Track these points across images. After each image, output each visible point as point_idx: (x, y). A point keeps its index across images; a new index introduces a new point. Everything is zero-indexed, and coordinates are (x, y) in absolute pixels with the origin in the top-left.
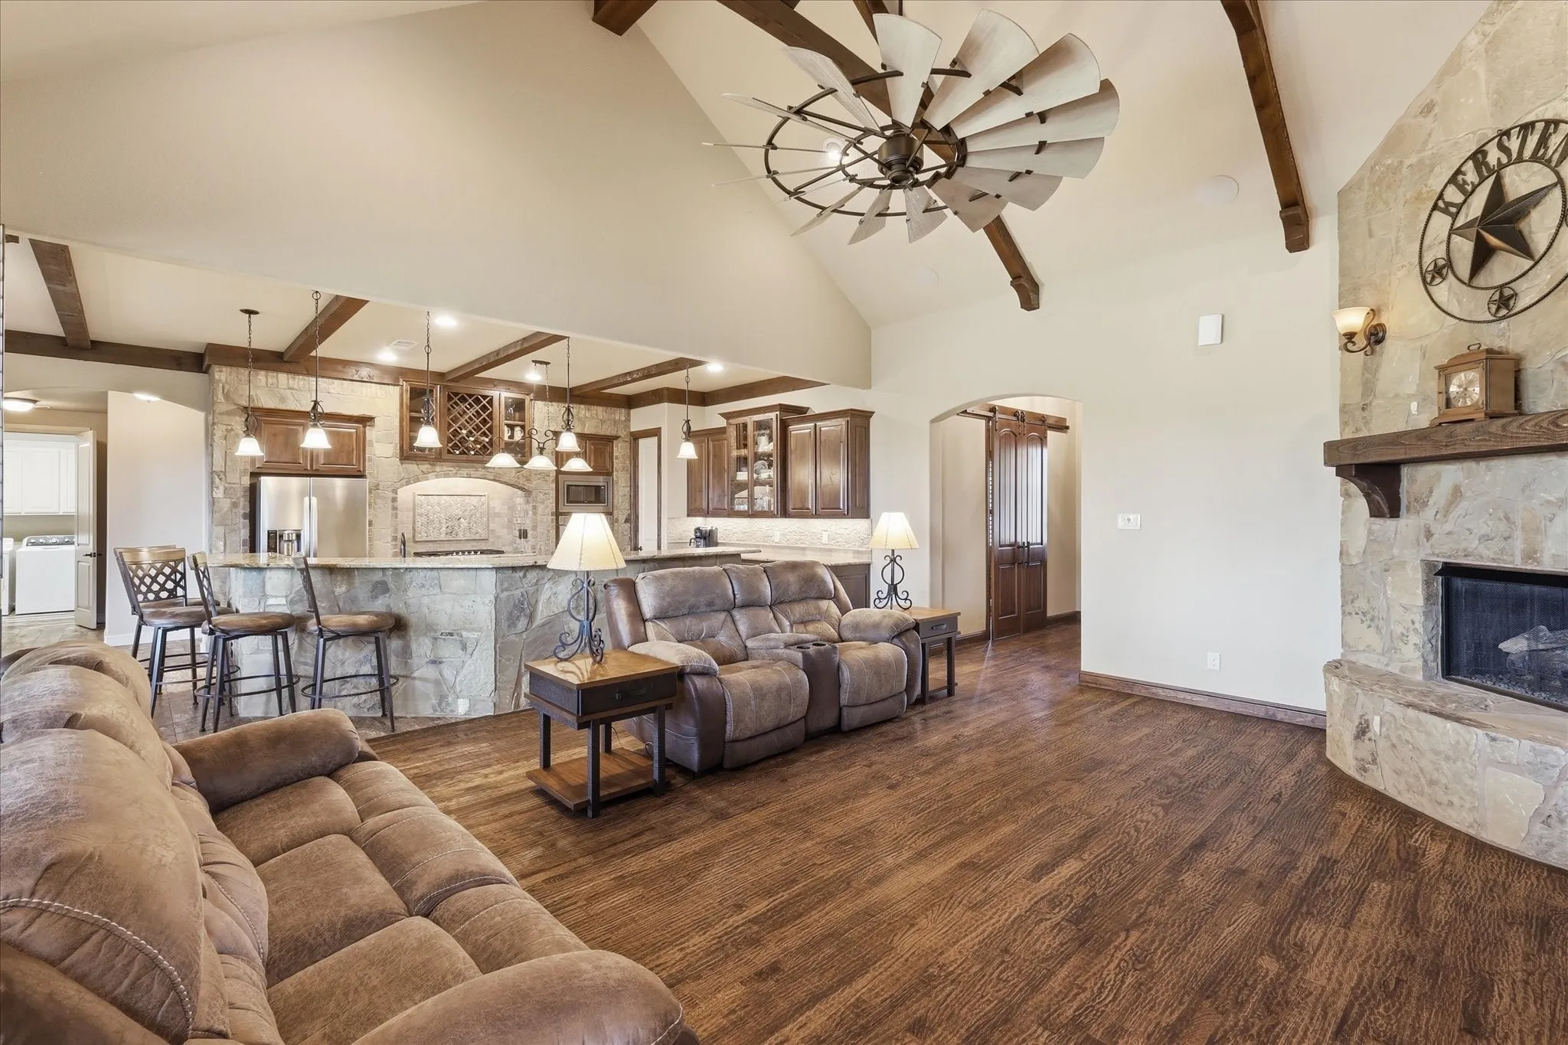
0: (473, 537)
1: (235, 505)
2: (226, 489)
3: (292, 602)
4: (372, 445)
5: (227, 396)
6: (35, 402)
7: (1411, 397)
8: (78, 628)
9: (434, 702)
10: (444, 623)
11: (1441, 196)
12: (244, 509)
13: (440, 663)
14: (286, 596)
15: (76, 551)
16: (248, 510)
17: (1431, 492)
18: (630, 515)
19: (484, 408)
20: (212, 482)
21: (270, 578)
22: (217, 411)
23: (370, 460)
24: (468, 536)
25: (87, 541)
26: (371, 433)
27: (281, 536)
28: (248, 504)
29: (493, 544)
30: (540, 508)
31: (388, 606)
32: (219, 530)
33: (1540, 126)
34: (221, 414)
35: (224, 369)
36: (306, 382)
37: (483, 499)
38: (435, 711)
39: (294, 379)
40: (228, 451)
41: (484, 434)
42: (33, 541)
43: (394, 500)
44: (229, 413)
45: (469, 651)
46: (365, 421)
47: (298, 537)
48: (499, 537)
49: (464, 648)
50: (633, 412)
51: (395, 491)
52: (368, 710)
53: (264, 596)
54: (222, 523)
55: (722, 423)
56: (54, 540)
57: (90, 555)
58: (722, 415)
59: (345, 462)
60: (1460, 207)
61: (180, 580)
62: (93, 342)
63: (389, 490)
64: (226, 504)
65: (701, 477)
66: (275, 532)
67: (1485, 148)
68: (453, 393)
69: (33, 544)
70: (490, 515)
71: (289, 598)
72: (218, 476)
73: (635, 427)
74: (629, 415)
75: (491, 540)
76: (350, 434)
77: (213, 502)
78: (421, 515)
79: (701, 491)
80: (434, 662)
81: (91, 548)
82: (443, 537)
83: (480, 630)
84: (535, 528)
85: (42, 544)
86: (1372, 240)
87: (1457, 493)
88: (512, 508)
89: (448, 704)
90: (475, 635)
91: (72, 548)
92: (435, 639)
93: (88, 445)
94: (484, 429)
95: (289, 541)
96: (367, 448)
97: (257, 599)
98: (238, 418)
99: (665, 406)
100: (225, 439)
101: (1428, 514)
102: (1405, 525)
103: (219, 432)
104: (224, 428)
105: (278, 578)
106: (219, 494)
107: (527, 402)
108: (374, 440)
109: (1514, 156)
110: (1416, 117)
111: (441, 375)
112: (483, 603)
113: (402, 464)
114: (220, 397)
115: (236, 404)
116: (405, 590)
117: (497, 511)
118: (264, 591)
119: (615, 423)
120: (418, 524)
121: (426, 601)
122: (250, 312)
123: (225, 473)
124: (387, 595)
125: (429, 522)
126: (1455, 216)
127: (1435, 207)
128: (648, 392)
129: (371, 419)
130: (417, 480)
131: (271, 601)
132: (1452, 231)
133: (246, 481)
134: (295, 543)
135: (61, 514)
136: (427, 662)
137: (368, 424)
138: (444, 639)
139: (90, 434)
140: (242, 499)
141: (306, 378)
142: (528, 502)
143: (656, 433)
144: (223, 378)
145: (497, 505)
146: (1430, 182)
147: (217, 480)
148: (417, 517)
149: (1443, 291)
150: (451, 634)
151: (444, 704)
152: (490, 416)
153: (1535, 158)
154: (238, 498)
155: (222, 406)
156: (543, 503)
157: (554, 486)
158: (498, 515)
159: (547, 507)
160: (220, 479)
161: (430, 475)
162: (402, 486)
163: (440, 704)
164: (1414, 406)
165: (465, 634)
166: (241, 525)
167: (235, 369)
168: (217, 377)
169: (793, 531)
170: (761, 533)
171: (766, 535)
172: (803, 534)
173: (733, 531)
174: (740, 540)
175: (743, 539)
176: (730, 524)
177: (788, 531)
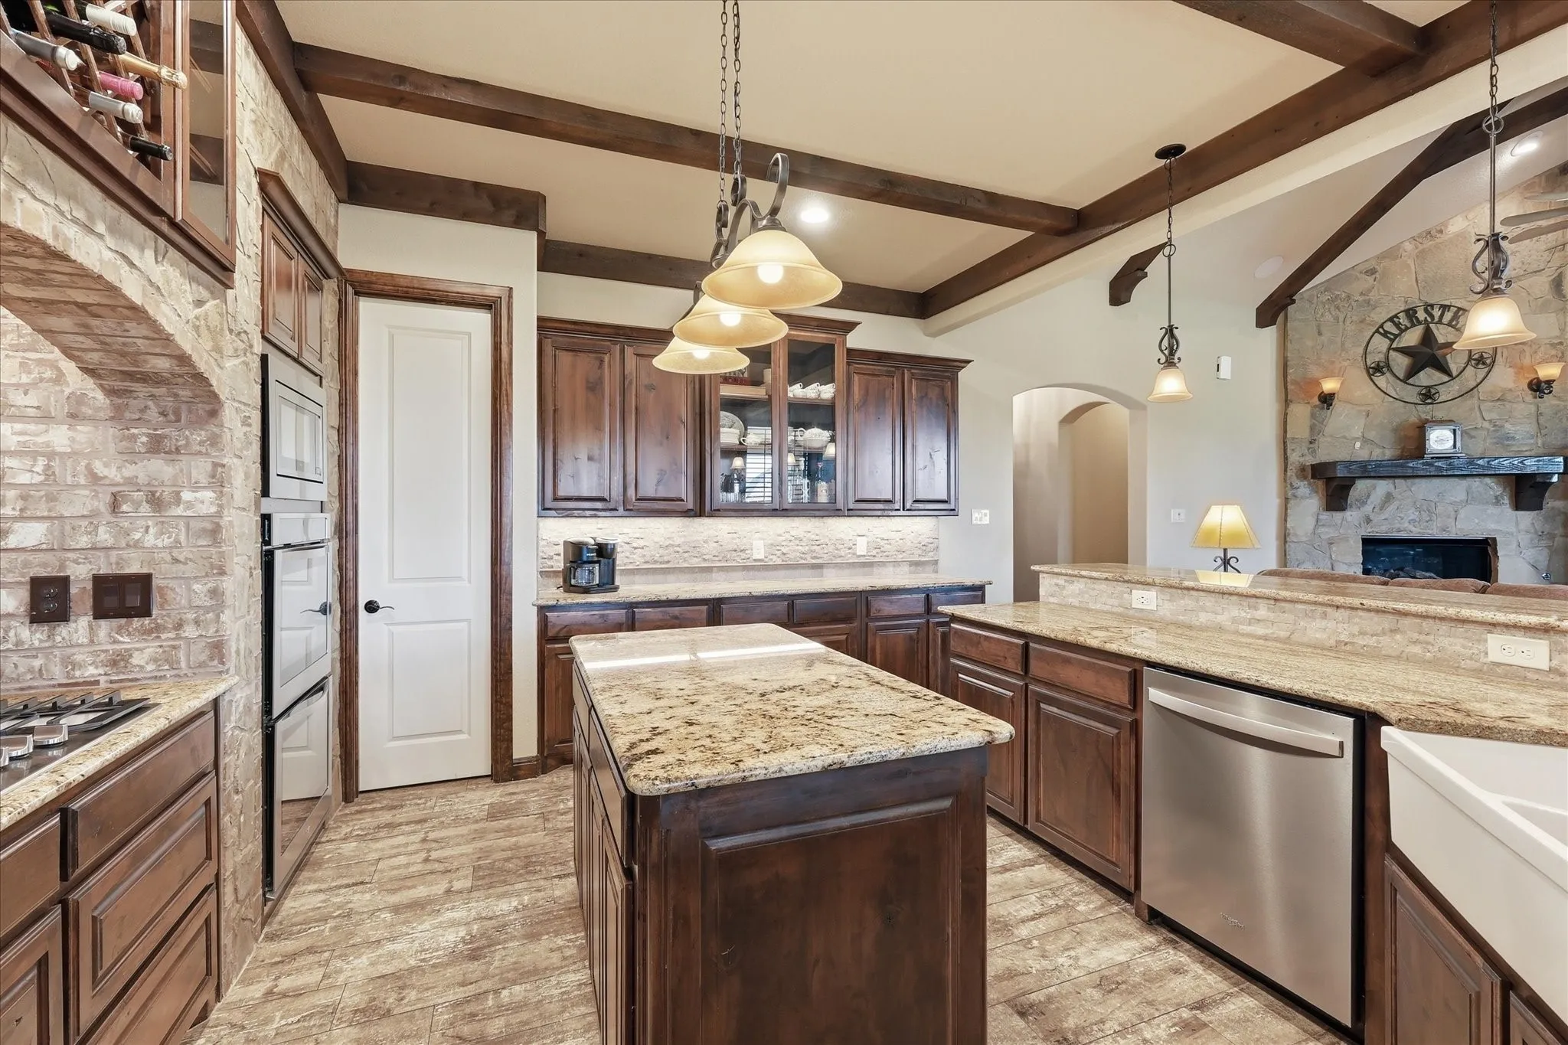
7: (1357, 439)
11: (1381, 326)
17: (1369, 496)
33: (1453, 309)
60: (1396, 336)
67: (1417, 309)
86: (1323, 338)
87: (1389, 497)
101: (1367, 509)
102: (1351, 515)
109: (1436, 319)
110: (1361, 273)
126: (1392, 341)
127: (1377, 331)
132: (1390, 348)
146: (1372, 315)
149: (1381, 380)
153: (1449, 325)
164: (1358, 445)
169: (796, 539)
170: (715, 544)
171: (731, 547)
172: (817, 543)
173: (635, 545)
174: (656, 562)
175: (666, 558)
176: (625, 531)
177: (784, 538)
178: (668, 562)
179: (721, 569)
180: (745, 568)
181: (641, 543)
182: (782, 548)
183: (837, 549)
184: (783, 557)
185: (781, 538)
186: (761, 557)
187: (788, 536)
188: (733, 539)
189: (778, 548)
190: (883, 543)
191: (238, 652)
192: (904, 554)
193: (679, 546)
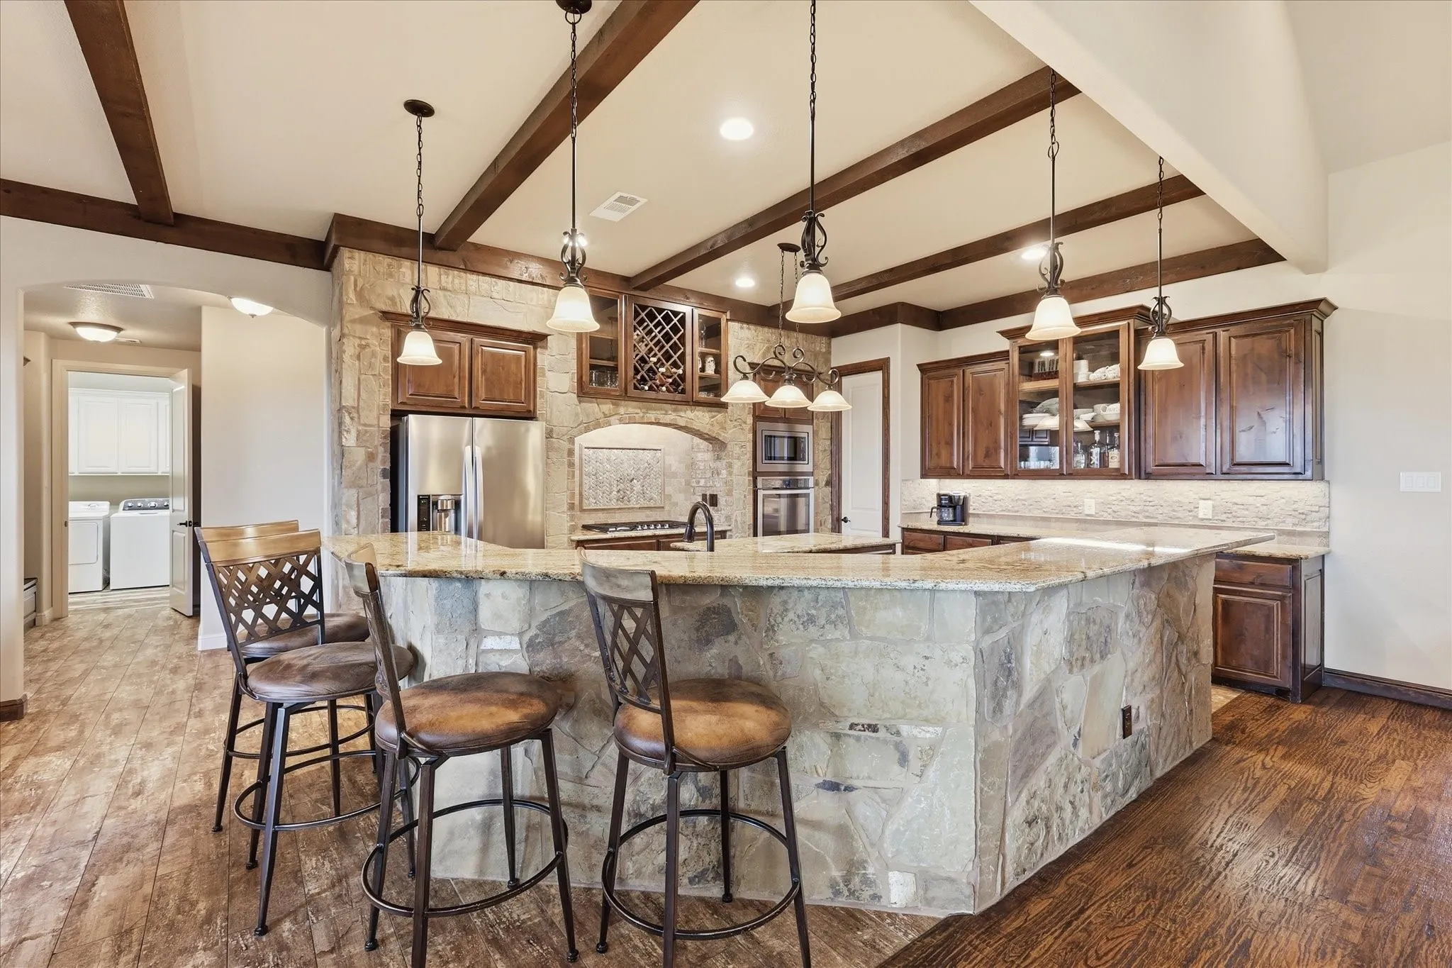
0: (646, 504)
1: (371, 457)
2: (359, 432)
3: (531, 646)
4: (544, 375)
5: (360, 295)
6: (118, 329)
8: (173, 612)
9: (836, 874)
10: (857, 706)
12: (384, 462)
13: (849, 789)
14: (521, 634)
15: (171, 517)
16: (388, 466)
18: (831, 475)
19: (675, 329)
20: (340, 424)
21: (488, 595)
22: (347, 318)
23: (542, 397)
24: (643, 503)
25: (182, 505)
26: (544, 358)
27: (435, 504)
28: (388, 455)
29: (669, 512)
30: (737, 465)
31: (734, 661)
32: (350, 495)
34: (353, 321)
35: (357, 254)
36: (462, 281)
37: (659, 454)
38: (837, 893)
39: (448, 275)
40: (363, 377)
41: (675, 365)
42: (130, 505)
43: (571, 453)
44: (363, 321)
45: (915, 764)
46: (536, 339)
47: (457, 504)
48: (676, 504)
49: (903, 759)
50: (835, 341)
51: (571, 440)
52: (691, 881)
53: (476, 631)
54: (354, 484)
55: (1004, 344)
56: (153, 504)
57: (185, 524)
58: (1003, 333)
59: (512, 397)
61: (313, 591)
62: (177, 216)
63: (566, 437)
64: (359, 456)
65: (951, 424)
66: (427, 498)
68: (639, 306)
69: (131, 508)
70: (666, 474)
71: (526, 638)
72: (350, 413)
73: (837, 361)
74: (829, 345)
75: (667, 508)
76: (519, 357)
77: (340, 454)
78: (589, 475)
79: (950, 444)
80: (833, 787)
81: (186, 515)
82: (614, 504)
83: (939, 721)
84: (729, 493)
85: (140, 508)
88: (692, 465)
89: (866, 881)
90: (928, 733)
91: (166, 513)
92: (837, 736)
93: (182, 388)
94: (675, 357)
95: (443, 510)
96: (538, 379)
97: (461, 638)
98: (375, 329)
99: (898, 328)
100: (359, 358)
103: (350, 348)
104: (357, 342)
105: (504, 597)
106: (350, 440)
107: (723, 322)
108: (546, 368)
111: (626, 280)
112: (949, 662)
113: (580, 402)
114: (351, 296)
115: (372, 308)
116: (771, 629)
117: (673, 469)
118: (475, 621)
119: (816, 355)
120: (586, 487)
121: (817, 652)
122: (419, 109)
123: (357, 409)
124: (732, 638)
125: (599, 484)
128: (867, 312)
129: (543, 337)
130: (598, 425)
131: (490, 643)
133: (386, 422)
134: (452, 514)
135: (160, 474)
136: (818, 786)
137: (539, 344)
138: (858, 739)
139: (185, 373)
140: (381, 449)
141: (463, 274)
142: (719, 458)
143: (882, 366)
144: (355, 268)
145: (674, 463)
147: (347, 419)
148: (584, 477)
150: (873, 728)
151: (857, 880)
152: (682, 339)
154: (376, 447)
155: (354, 310)
156: (738, 459)
157: (750, 436)
158: (674, 475)
159: (743, 464)
160: (352, 419)
161: (612, 419)
162: (579, 435)
163: (847, 881)
165: (905, 729)
166: (379, 487)
167: (370, 255)
168: (347, 266)
169: (1127, 499)
170: (1053, 501)
171: (1065, 504)
172: (1151, 504)
173: (995, 498)
174: (1009, 511)
175: (1016, 509)
176: (989, 488)
177: (1114, 498)
178: (1016, 512)
179: (1058, 520)
180: (1078, 521)
181: (1000, 497)
182: (1113, 507)
183: (1174, 511)
184: (1115, 515)
185: (1111, 498)
186: (1093, 512)
187: (1119, 496)
188: (1067, 497)
189: (1109, 506)
190: (1235, 508)
191: (736, 521)
192: (1269, 521)
193: (1025, 500)
